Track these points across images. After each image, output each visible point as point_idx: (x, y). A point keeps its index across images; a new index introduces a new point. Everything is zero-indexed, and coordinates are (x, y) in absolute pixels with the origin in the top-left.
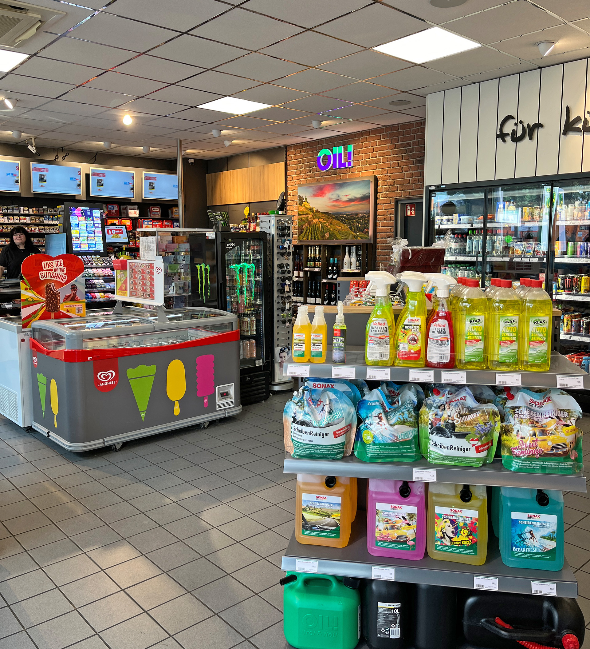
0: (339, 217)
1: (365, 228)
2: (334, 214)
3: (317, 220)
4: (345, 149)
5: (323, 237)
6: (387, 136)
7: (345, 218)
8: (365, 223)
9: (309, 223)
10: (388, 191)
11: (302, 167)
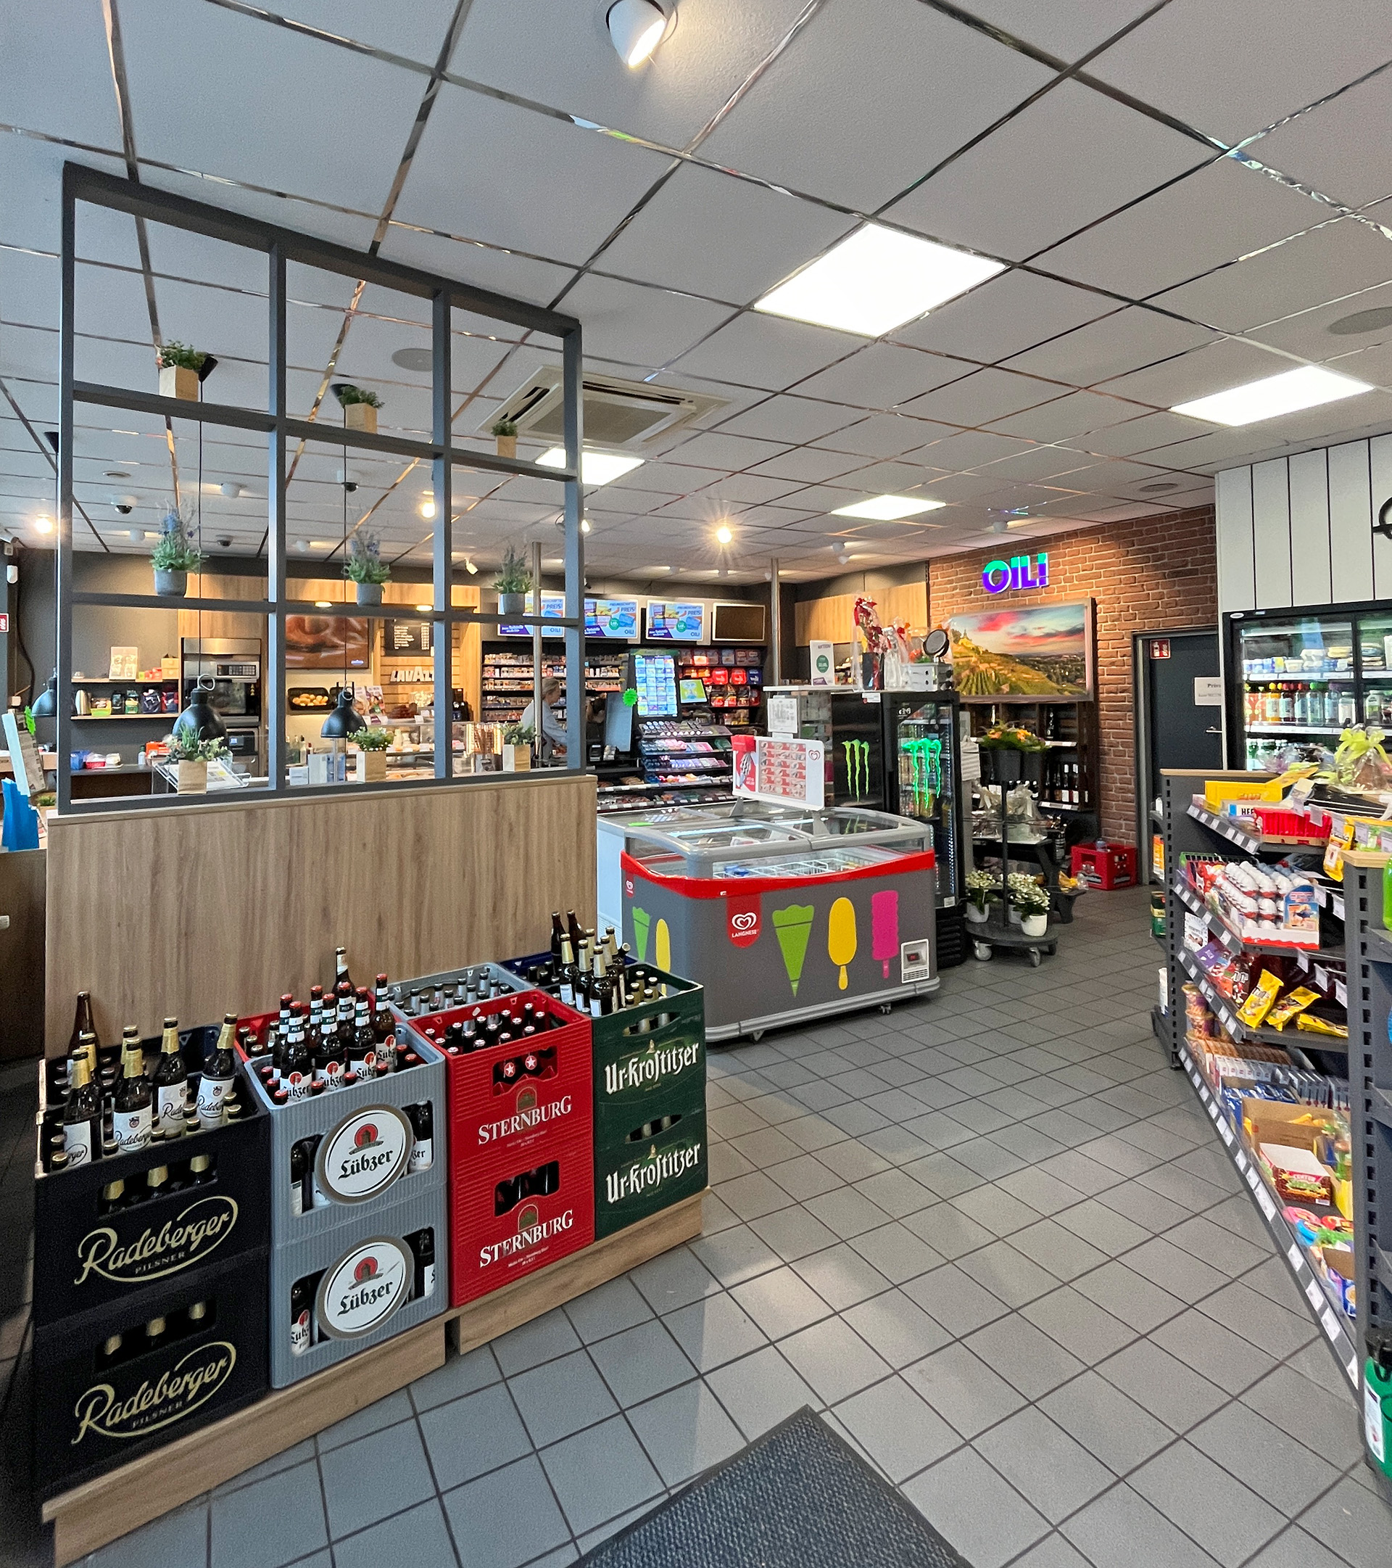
0: (1027, 661)
1: (1077, 677)
2: (1018, 657)
3: (987, 665)
4: (1033, 560)
5: (998, 690)
6: (1111, 538)
7: (1038, 662)
8: (1077, 670)
9: (973, 670)
10: (1118, 620)
11: (955, 588)
